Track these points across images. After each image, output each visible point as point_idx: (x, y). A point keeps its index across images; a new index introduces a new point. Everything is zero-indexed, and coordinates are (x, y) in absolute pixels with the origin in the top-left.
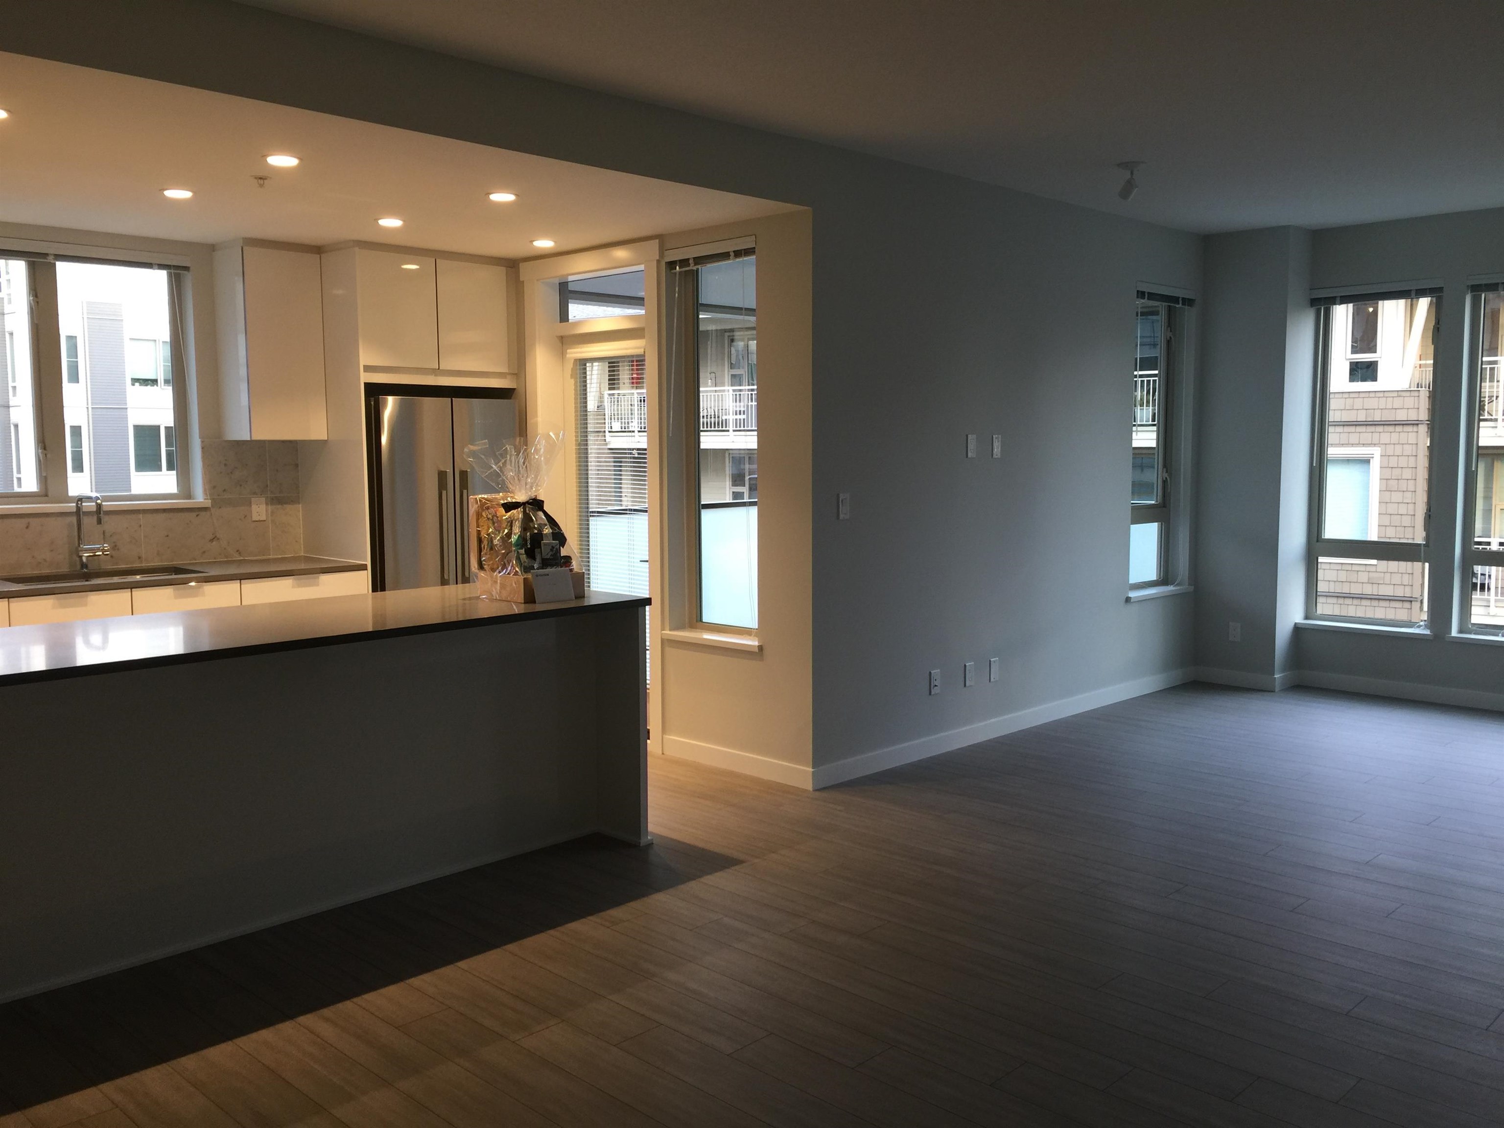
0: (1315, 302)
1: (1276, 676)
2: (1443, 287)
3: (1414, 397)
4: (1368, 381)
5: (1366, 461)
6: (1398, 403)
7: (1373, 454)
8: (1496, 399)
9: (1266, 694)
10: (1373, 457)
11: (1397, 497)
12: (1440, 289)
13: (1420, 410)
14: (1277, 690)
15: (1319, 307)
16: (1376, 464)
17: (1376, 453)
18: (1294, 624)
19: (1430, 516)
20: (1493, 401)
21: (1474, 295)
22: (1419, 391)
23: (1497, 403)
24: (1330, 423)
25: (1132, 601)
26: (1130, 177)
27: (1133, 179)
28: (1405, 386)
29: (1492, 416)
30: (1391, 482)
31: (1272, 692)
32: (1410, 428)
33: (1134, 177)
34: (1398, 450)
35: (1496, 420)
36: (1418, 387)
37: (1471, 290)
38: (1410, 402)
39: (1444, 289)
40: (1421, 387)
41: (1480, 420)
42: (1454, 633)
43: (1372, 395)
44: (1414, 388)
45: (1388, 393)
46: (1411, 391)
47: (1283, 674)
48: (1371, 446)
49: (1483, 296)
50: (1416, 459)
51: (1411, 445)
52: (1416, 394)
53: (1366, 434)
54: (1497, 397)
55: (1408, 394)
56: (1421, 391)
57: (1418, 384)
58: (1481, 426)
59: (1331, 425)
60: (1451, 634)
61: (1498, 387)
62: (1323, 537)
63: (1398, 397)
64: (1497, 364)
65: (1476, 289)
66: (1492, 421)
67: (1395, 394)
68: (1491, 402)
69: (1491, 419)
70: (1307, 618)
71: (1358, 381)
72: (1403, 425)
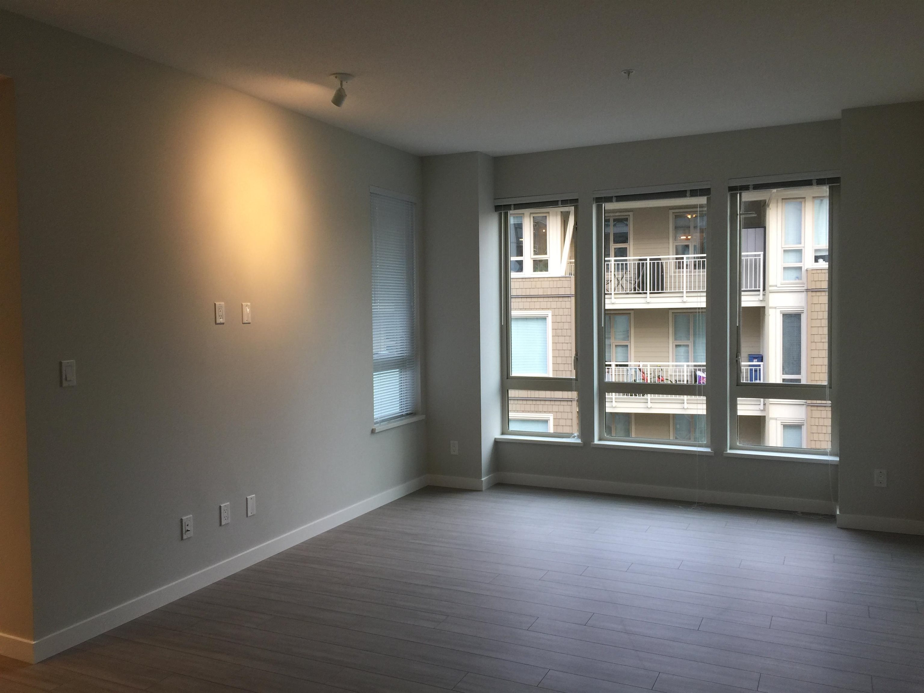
0: (497, 208)
1: (483, 479)
2: (578, 199)
3: (568, 280)
4: (544, 271)
5: (544, 319)
6: (559, 284)
7: (548, 315)
8: (610, 282)
9: (475, 493)
10: (548, 316)
11: (562, 339)
12: (576, 200)
13: (570, 287)
14: (484, 489)
15: (500, 212)
16: (549, 320)
17: (549, 313)
18: (494, 439)
19: (577, 358)
20: (609, 283)
21: (598, 204)
22: (570, 277)
23: (611, 284)
24: (512, 297)
25: (376, 432)
26: (340, 87)
27: (342, 88)
28: (563, 274)
29: (609, 292)
30: (558, 331)
31: (479, 491)
32: (566, 299)
33: (343, 88)
34: (561, 312)
35: (611, 294)
36: (570, 275)
37: (596, 201)
38: (566, 284)
39: (579, 199)
40: (572, 275)
41: (605, 294)
42: (596, 442)
43: (546, 279)
44: (568, 275)
45: (554, 278)
46: (566, 277)
47: (488, 477)
48: (547, 309)
49: (603, 205)
50: (571, 317)
51: (568, 309)
52: (569, 279)
53: (543, 302)
54: (611, 281)
55: (564, 279)
56: (571, 277)
57: (570, 273)
58: (606, 297)
59: (512, 298)
60: (594, 442)
61: (611, 275)
62: (511, 375)
63: (559, 281)
64: (610, 262)
65: (600, 200)
66: (608, 295)
67: (558, 279)
68: (608, 284)
69: (608, 293)
70: (503, 433)
71: (538, 272)
72: (563, 297)
